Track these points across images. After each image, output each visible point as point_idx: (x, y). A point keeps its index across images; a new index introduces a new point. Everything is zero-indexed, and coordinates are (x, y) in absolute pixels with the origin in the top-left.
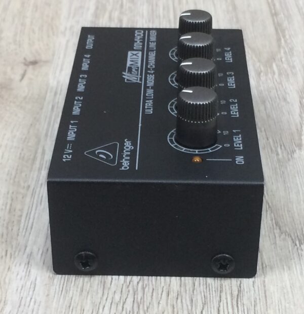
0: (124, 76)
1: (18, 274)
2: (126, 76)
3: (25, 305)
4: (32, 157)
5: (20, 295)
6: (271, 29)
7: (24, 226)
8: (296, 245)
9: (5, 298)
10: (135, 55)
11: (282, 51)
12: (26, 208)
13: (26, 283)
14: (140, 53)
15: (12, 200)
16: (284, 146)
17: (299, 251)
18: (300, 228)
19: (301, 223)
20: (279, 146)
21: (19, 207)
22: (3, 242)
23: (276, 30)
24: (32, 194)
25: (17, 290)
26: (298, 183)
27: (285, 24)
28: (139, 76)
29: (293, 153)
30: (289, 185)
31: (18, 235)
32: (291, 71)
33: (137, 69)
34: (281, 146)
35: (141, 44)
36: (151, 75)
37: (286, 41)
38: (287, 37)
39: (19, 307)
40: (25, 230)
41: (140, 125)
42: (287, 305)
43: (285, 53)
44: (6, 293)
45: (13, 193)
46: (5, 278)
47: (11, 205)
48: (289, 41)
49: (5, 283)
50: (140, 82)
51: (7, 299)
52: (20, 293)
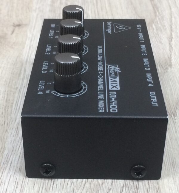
0: (119, 69)
1: (11, 134)
2: (118, 70)
3: (16, 150)
4: (19, 73)
5: (13, 145)
6: (150, 8)
7: (15, 108)
8: (172, 117)
9: (4, 146)
10: (114, 87)
11: (157, 18)
12: (16, 99)
13: (16, 138)
14: (110, 89)
15: (8, 95)
16: (161, 65)
17: (174, 120)
18: (173, 108)
19: (174, 105)
20: (159, 66)
21: (11, 98)
22: (2, 117)
23: (153, 7)
24: (19, 92)
25: (11, 142)
26: (171, 84)
27: (158, 5)
28: (108, 69)
29: (167, 69)
30: (165, 86)
31: (11, 113)
32: (163, 28)
33: (111, 75)
34: (160, 66)
35: (111, 97)
36: (100, 70)
37: (159, 13)
38: (160, 11)
39: (13, 151)
40: (15, 111)
41: (104, 40)
42: (169, 149)
43: (159, 19)
44: (5, 143)
45: (8, 91)
46: (4, 136)
47: (7, 98)
48: (161, 13)
49: (4, 138)
50: (107, 65)
51: (5, 147)
52: (13, 143)
